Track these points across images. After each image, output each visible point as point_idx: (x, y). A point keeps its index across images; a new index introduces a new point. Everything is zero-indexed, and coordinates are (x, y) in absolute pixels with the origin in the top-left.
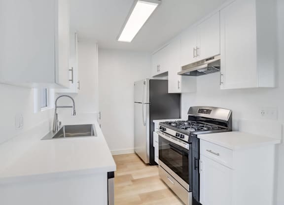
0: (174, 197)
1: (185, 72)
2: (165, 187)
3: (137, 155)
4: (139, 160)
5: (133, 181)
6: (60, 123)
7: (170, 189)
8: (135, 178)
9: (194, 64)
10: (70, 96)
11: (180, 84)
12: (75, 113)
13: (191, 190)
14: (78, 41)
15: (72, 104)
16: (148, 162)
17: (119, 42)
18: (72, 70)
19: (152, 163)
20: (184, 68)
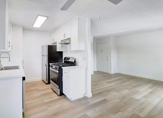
0: (55, 93)
1: (62, 43)
2: (52, 91)
3: (43, 81)
4: (44, 82)
5: (39, 90)
6: (2, 65)
7: (54, 91)
8: (40, 89)
9: (64, 40)
10: (7, 52)
11: (60, 48)
12: (10, 60)
13: (59, 88)
14: (12, 26)
15: (8, 56)
16: (47, 83)
17: (34, 27)
18: (9, 43)
19: (49, 83)
20: (62, 41)
